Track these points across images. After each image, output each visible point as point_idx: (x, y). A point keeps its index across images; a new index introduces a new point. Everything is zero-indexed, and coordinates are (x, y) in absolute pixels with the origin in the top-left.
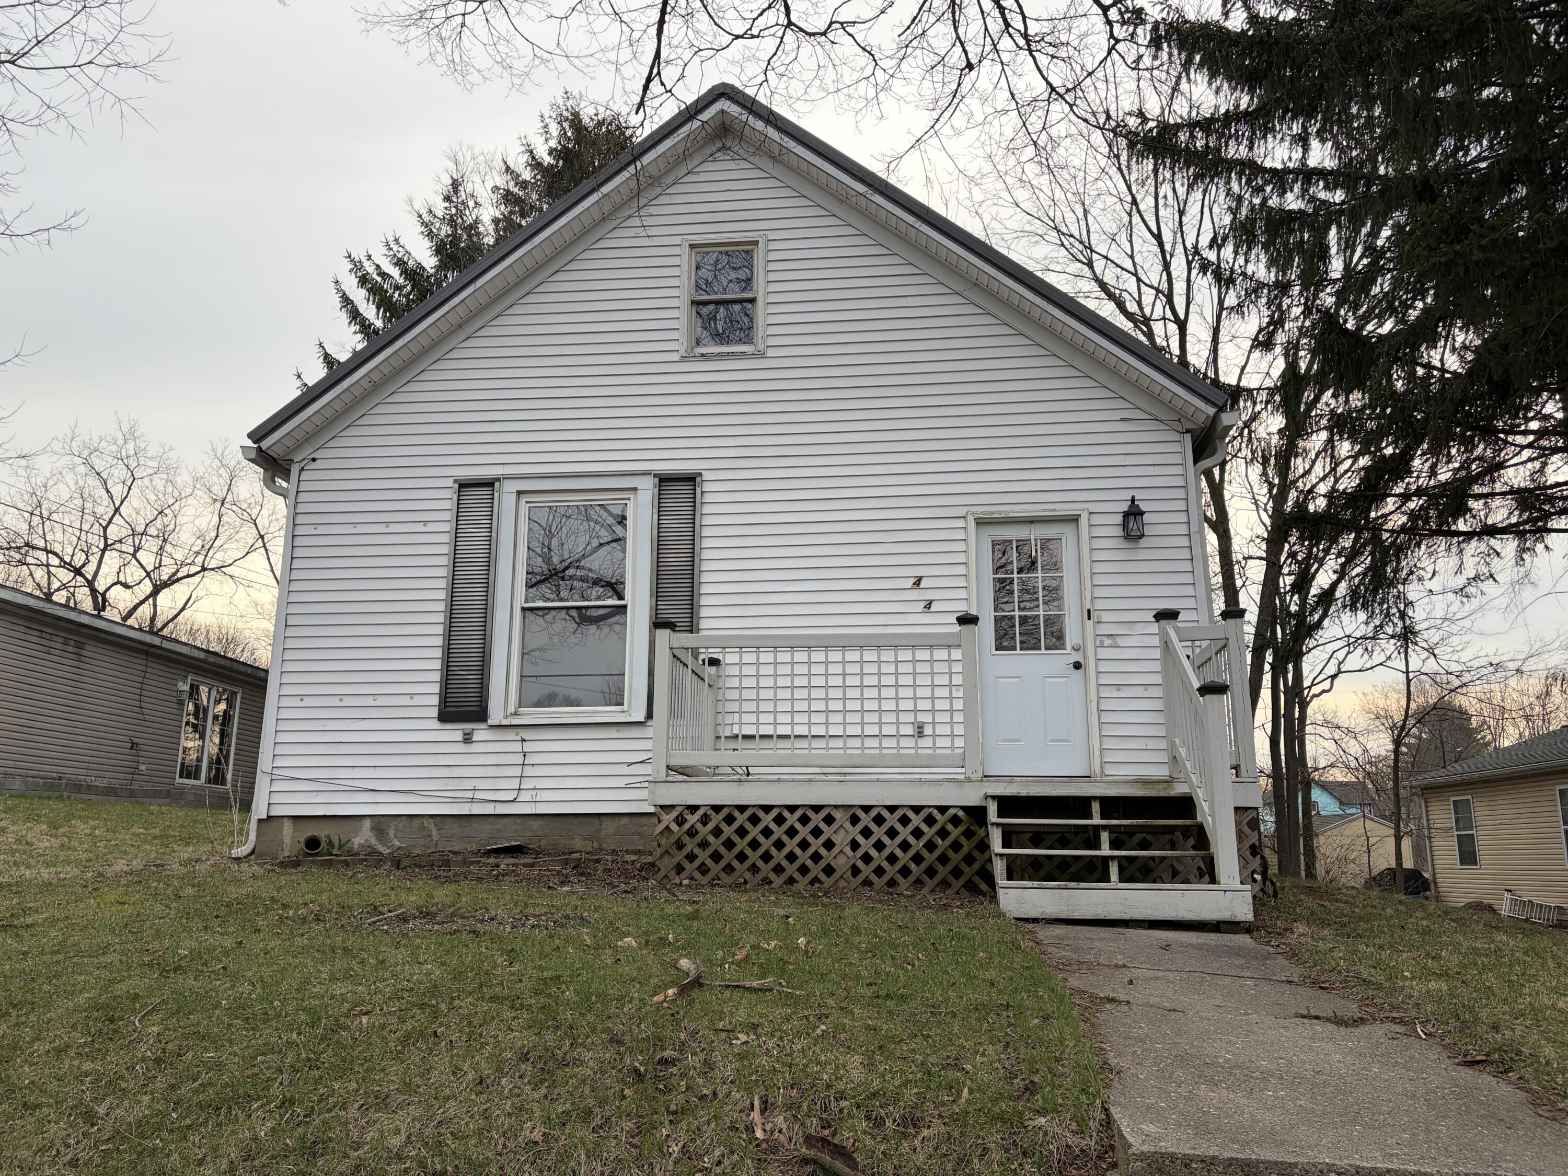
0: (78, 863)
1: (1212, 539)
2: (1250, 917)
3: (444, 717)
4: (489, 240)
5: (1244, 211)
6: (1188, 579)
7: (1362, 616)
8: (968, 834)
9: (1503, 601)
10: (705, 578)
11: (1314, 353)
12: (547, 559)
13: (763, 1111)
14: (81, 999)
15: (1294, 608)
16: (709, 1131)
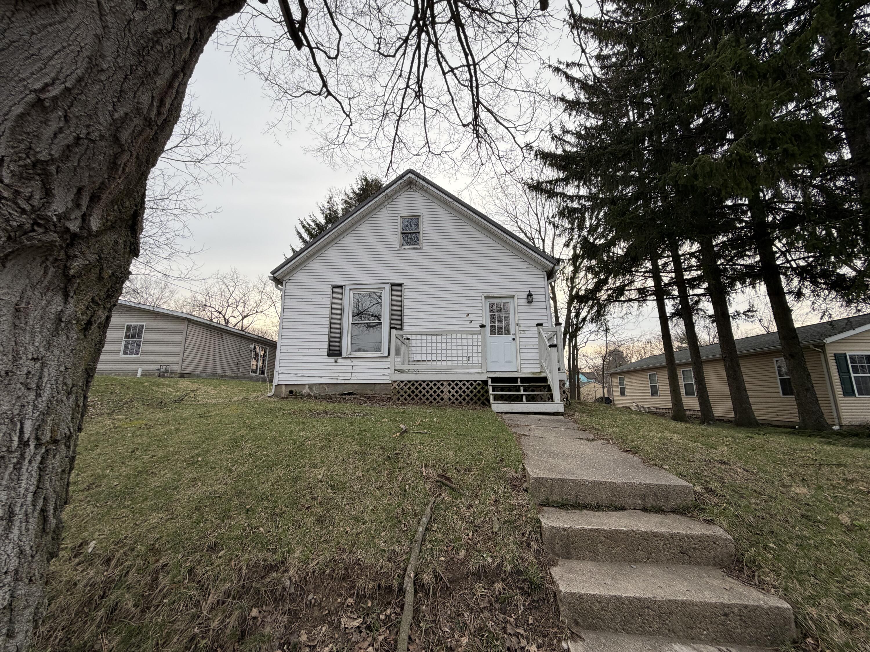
0: (223, 398)
1: (552, 302)
2: (563, 411)
3: (329, 355)
4: (341, 215)
5: (561, 208)
6: (546, 314)
7: (594, 325)
8: (483, 388)
9: (634, 321)
10: (405, 314)
11: (581, 248)
12: (358, 309)
13: (425, 468)
14: (227, 437)
15: (575, 322)
16: (410, 473)
